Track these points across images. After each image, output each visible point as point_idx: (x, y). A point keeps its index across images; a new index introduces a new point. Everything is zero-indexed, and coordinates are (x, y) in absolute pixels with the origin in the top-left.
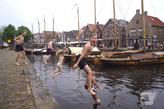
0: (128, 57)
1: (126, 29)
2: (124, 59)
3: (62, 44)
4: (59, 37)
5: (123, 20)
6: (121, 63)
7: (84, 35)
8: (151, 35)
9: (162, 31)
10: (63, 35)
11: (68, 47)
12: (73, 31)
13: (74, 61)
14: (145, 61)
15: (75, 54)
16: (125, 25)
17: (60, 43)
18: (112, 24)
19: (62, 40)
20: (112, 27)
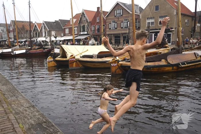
0: (163, 60)
1: (141, 18)
2: (157, 63)
3: (43, 41)
4: (37, 30)
5: (136, 5)
6: (153, 70)
7: (77, 27)
8: (175, 27)
9: (188, 22)
10: (45, 26)
11: (61, 46)
12: (59, 21)
13: (74, 68)
14: (186, 66)
15: (74, 57)
16: (139, 12)
17: (40, 40)
18: (120, 10)
19: (44, 35)
20: (120, 15)
